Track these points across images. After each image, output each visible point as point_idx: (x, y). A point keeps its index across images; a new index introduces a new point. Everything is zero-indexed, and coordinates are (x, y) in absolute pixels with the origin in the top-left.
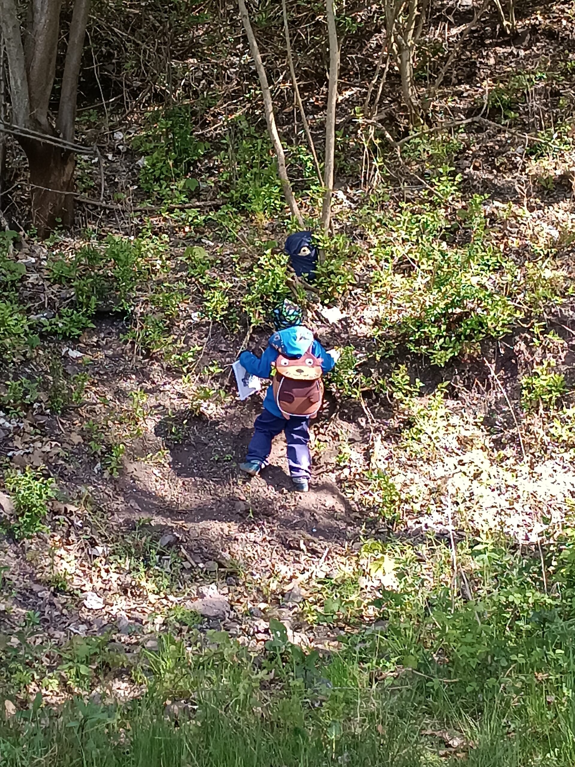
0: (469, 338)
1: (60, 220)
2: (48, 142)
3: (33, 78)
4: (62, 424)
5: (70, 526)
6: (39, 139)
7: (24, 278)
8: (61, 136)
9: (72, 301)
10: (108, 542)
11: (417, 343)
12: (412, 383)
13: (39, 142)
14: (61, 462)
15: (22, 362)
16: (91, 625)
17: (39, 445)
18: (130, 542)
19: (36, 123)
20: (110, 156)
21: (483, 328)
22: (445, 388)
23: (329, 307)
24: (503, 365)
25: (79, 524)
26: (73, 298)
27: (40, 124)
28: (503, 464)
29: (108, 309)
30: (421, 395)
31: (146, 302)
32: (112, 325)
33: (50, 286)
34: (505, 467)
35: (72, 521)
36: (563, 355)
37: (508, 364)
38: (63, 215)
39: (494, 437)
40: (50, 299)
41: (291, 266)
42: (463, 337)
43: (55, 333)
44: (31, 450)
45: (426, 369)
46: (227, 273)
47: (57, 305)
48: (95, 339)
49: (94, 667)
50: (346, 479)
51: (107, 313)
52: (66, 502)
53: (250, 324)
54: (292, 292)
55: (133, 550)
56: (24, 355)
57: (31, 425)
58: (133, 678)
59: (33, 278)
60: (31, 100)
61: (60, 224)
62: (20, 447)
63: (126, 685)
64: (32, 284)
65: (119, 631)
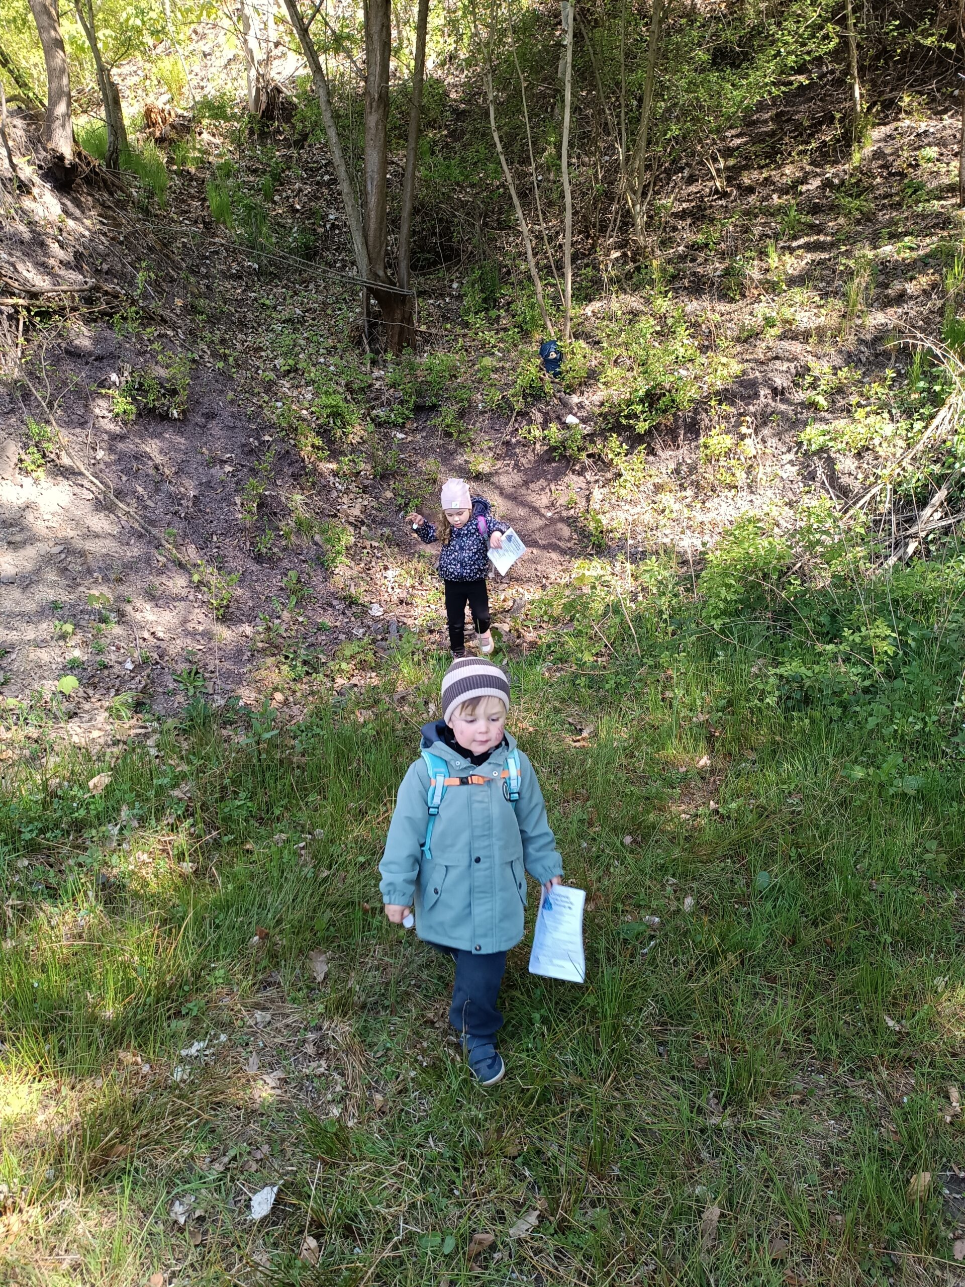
0: (665, 411)
3: (370, 243)
7: (371, 385)
22: (647, 448)
24: (689, 430)
27: (379, 276)
28: (683, 502)
29: (423, 404)
32: (428, 415)
33: (388, 390)
36: (733, 420)
37: (693, 429)
39: (679, 482)
40: (388, 399)
41: (543, 366)
46: (505, 374)
47: (391, 402)
48: (415, 425)
50: (572, 517)
51: (424, 407)
52: (372, 539)
54: (543, 385)
59: (377, 385)
60: (370, 259)
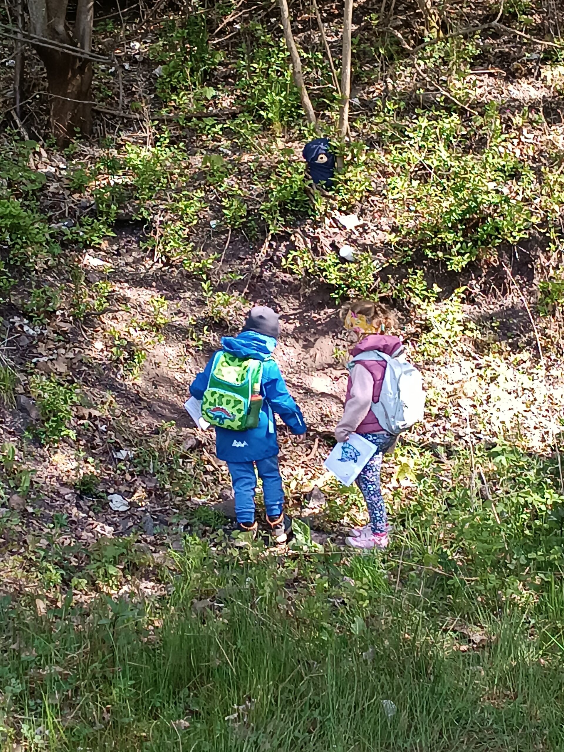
0: (485, 243)
1: (78, 130)
2: (66, 51)
4: (85, 331)
5: (94, 431)
6: (57, 48)
7: (44, 187)
8: (79, 45)
9: (92, 210)
10: (132, 446)
11: (434, 249)
12: (429, 288)
13: (57, 51)
14: (84, 368)
15: (44, 270)
16: (117, 526)
17: (63, 351)
18: (153, 445)
19: (53, 32)
20: (127, 66)
21: (500, 233)
22: (463, 293)
23: (347, 214)
24: (519, 270)
25: (103, 428)
26: (93, 207)
27: (57, 33)
28: (520, 368)
29: (127, 218)
30: (438, 300)
31: (166, 210)
32: (132, 234)
33: (71, 195)
34: (522, 371)
35: (96, 426)
37: (524, 269)
38: (82, 125)
39: (510, 341)
40: (70, 208)
41: (308, 173)
42: (479, 243)
43: (76, 242)
44: (55, 357)
45: (443, 273)
46: (244, 180)
47: (78, 214)
48: (115, 247)
49: (122, 567)
51: (127, 221)
52: (90, 406)
53: (269, 231)
54: (310, 199)
55: (157, 454)
56: (46, 263)
57: (54, 332)
58: (160, 577)
59: (53, 187)
60: (48, 9)
61: (78, 133)
62: (44, 354)
63: (152, 584)
64: (52, 193)
65: (145, 532)
